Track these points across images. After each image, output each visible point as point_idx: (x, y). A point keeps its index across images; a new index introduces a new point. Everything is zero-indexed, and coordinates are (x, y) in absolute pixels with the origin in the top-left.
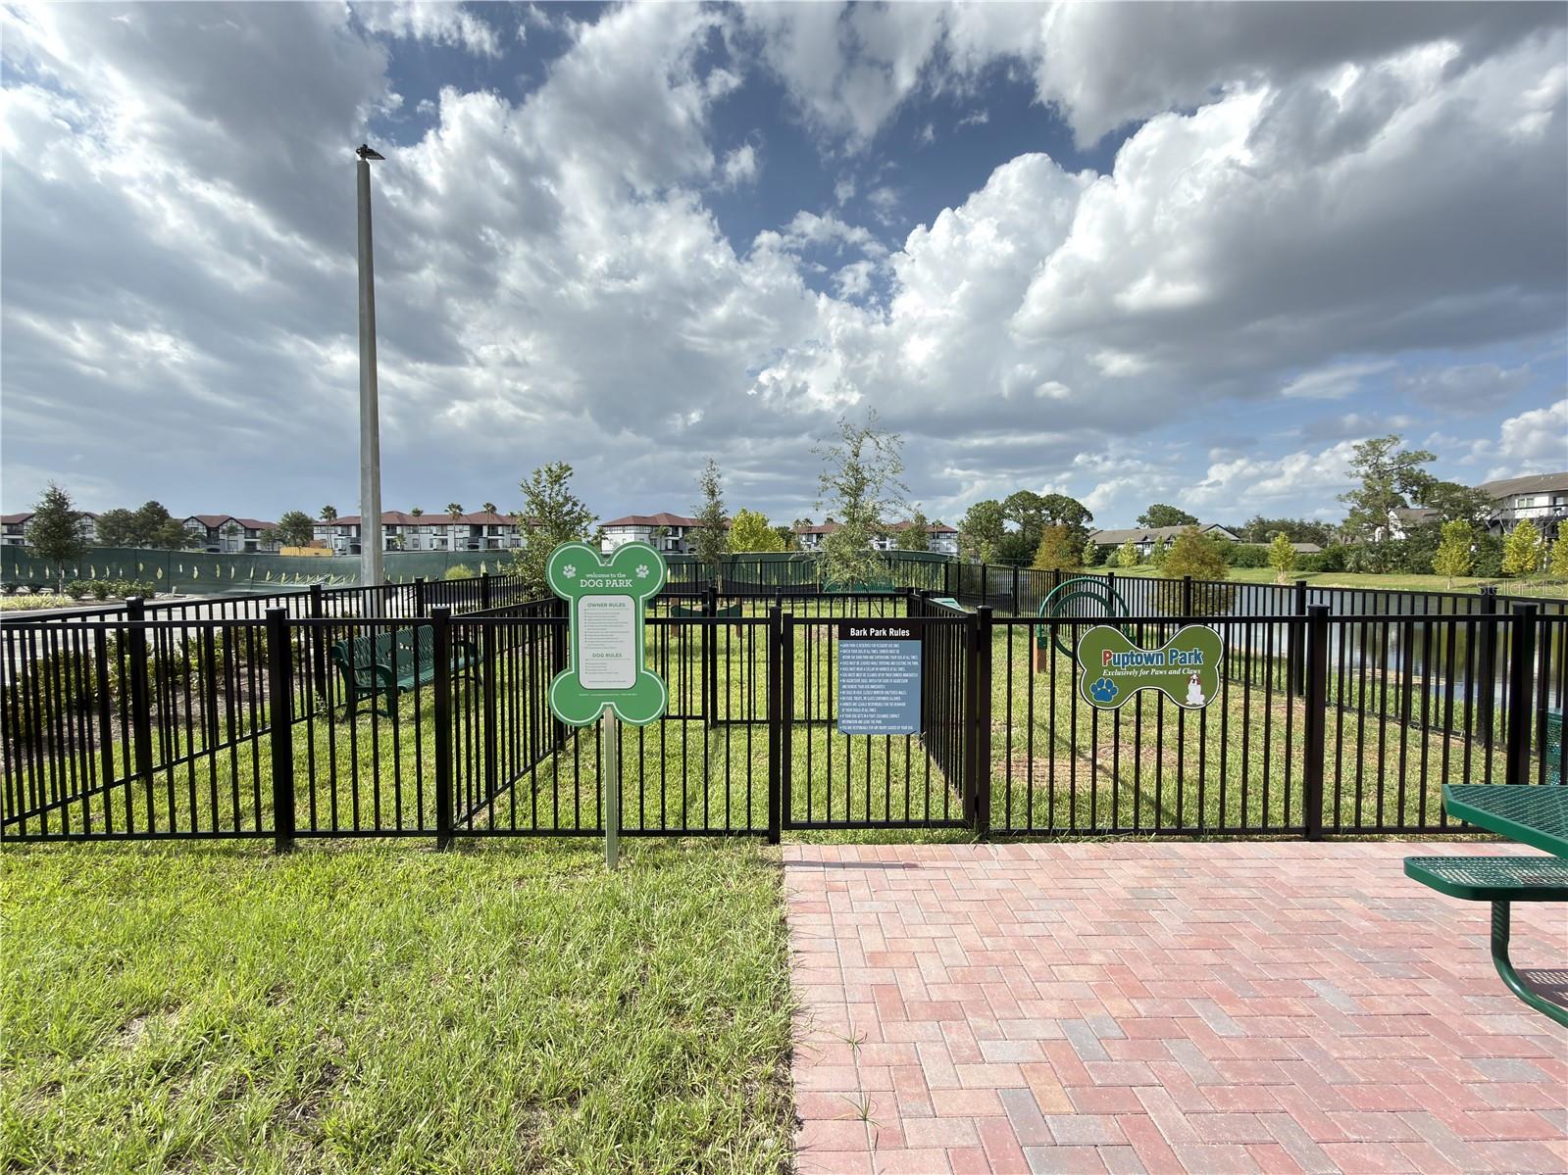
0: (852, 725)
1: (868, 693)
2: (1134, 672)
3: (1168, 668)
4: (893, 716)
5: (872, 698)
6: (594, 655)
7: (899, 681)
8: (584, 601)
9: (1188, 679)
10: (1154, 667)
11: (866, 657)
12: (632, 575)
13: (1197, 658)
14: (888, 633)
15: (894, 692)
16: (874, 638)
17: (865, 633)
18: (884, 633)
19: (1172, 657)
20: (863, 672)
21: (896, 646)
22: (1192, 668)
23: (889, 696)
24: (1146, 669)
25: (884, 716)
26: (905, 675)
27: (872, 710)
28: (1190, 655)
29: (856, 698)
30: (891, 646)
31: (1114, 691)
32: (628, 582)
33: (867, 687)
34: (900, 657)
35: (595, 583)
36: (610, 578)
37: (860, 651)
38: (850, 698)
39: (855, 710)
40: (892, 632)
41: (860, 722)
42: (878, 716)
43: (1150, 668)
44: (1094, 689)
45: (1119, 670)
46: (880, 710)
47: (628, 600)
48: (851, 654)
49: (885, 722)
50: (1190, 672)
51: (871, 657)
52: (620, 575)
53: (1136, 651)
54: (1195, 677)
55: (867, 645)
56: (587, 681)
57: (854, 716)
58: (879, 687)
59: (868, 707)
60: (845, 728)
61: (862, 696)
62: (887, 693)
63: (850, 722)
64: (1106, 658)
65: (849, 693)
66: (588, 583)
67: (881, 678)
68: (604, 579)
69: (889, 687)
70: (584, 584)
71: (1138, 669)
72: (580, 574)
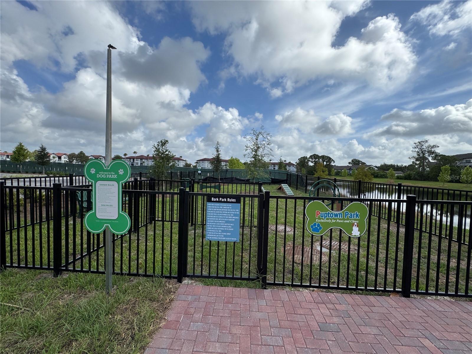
0: (211, 237)
1: (218, 224)
2: (329, 221)
3: (344, 219)
4: (228, 234)
5: (220, 226)
6: (102, 205)
7: (231, 220)
8: (98, 183)
9: (353, 225)
10: (338, 219)
11: (218, 210)
12: (117, 173)
13: (357, 216)
14: (227, 200)
15: (229, 224)
16: (221, 202)
17: (218, 200)
18: (225, 200)
19: (346, 215)
20: (216, 215)
21: (230, 205)
22: (355, 220)
23: (227, 226)
24: (334, 219)
25: (225, 234)
26: (233, 217)
27: (220, 231)
28: (354, 214)
29: (213, 226)
30: (228, 205)
31: (320, 228)
32: (116, 176)
33: (218, 221)
34: (231, 210)
35: (103, 176)
36: (108, 174)
37: (216, 207)
38: (211, 226)
39: (213, 231)
40: (228, 199)
41: (215, 236)
42: (222, 234)
43: (336, 219)
44: (312, 227)
45: (323, 219)
46: (223, 231)
47: (115, 184)
48: (212, 208)
49: (225, 236)
50: (353, 222)
51: (220, 210)
52: (112, 173)
53: (331, 212)
54: (356, 224)
55: (218, 205)
56: (99, 216)
57: (212, 233)
58: (223, 222)
59: (218, 230)
60: (209, 238)
61: (216, 225)
62: (226, 224)
63: (211, 235)
64: (317, 214)
65: (210, 224)
66: (100, 176)
67: (224, 218)
68: (106, 174)
69: (227, 222)
70: (98, 176)
71: (331, 219)
72: (97, 172)
